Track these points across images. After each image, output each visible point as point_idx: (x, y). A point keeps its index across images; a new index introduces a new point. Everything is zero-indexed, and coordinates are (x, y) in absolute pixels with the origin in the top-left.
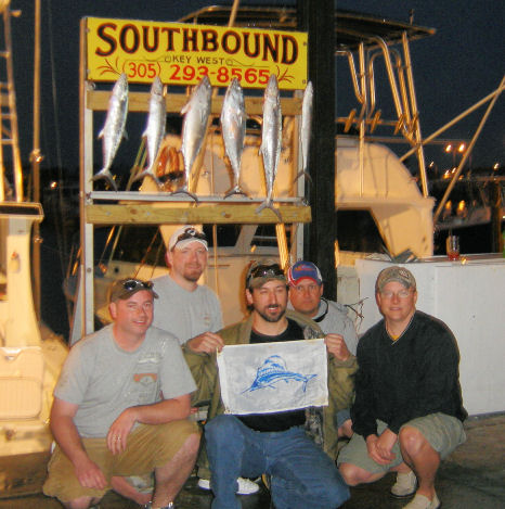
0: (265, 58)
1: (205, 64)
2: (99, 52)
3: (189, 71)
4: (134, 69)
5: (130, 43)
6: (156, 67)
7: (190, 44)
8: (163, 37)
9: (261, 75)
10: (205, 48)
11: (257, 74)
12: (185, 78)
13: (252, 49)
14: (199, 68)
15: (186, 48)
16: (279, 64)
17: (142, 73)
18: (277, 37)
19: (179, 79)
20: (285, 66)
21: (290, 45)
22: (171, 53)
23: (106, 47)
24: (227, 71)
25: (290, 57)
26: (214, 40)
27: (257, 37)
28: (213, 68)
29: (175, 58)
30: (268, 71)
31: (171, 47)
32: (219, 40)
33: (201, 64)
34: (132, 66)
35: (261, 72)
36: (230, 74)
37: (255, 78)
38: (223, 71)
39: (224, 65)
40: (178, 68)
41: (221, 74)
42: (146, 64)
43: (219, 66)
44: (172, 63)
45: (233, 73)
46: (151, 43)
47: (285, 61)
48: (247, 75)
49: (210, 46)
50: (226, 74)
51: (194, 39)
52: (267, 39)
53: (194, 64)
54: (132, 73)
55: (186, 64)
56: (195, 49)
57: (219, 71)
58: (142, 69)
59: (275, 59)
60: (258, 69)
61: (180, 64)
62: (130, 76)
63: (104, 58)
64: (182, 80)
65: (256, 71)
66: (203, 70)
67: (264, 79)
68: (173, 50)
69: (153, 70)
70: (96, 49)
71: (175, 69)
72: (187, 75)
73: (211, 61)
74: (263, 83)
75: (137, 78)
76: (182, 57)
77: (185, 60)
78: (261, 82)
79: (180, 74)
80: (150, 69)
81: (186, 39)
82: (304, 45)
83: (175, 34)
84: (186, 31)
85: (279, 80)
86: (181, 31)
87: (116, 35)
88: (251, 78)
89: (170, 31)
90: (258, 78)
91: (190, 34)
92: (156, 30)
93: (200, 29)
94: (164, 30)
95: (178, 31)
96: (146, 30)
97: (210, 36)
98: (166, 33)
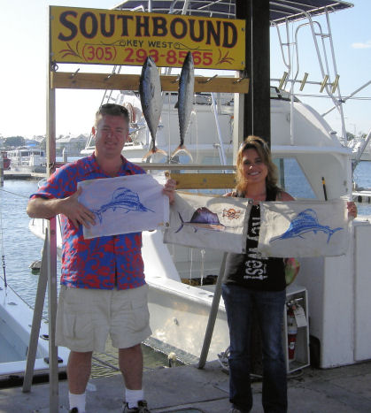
0: (208, 42)
1: (155, 48)
2: (62, 37)
3: (142, 54)
4: (92, 52)
5: (89, 29)
6: (112, 51)
7: (142, 29)
9: (205, 57)
10: (156, 34)
11: (202, 56)
12: (137, 60)
13: (197, 35)
14: (150, 52)
15: (138, 34)
16: (221, 47)
17: (100, 56)
18: (219, 23)
19: (132, 60)
20: (225, 50)
21: (230, 31)
22: (125, 38)
23: (67, 33)
24: (175, 54)
25: (230, 41)
26: (163, 26)
27: (202, 23)
28: (162, 51)
29: (129, 42)
30: (211, 54)
31: (125, 33)
32: (168, 27)
33: (152, 48)
34: (91, 50)
35: (205, 54)
36: (177, 56)
37: (200, 60)
38: (171, 54)
39: (173, 48)
40: (132, 52)
41: (170, 57)
42: (104, 47)
43: (168, 49)
44: (126, 47)
45: (180, 56)
46: (108, 29)
47: (226, 45)
49: (160, 31)
50: (174, 57)
51: (146, 26)
52: (209, 23)
53: (146, 47)
54: (91, 55)
55: (139, 48)
56: (147, 34)
57: (169, 53)
58: (100, 52)
59: (218, 44)
60: (202, 52)
61: (133, 48)
62: (89, 58)
63: (65, 42)
64: (135, 62)
65: (200, 53)
66: (153, 53)
67: (207, 61)
68: (127, 35)
69: (110, 53)
70: (58, 34)
71: (129, 52)
72: (140, 57)
73: (161, 45)
74: (207, 64)
75: (95, 60)
76: (135, 42)
77: (138, 44)
78: (204, 63)
79: (134, 57)
80: (107, 53)
81: (139, 25)
82: (243, 30)
83: (129, 21)
84: (139, 18)
85: (221, 62)
86: (135, 19)
87: (76, 21)
88: (197, 60)
89: (125, 18)
90: (203, 60)
91: (142, 21)
92: (112, 17)
93: (151, 16)
94: (119, 17)
95: (131, 18)
96: (103, 16)
97: (160, 22)
98: (121, 20)
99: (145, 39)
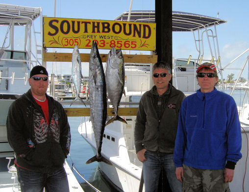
0: (134, 36)
1: (103, 39)
2: (50, 34)
4: (67, 42)
5: (65, 29)
6: (78, 41)
7: (96, 29)
8: (82, 26)
9: (132, 44)
10: (103, 31)
11: (130, 43)
13: (128, 32)
14: (100, 41)
15: (94, 31)
16: (142, 38)
17: (71, 44)
18: (140, 25)
19: (90, 46)
20: (145, 39)
21: (147, 29)
22: (86, 34)
23: (53, 31)
25: (147, 35)
26: (108, 27)
27: (130, 25)
28: (107, 41)
29: (88, 36)
30: (136, 42)
31: (86, 31)
32: (111, 27)
33: (101, 39)
34: (67, 40)
35: (132, 42)
36: (116, 44)
37: (129, 45)
38: (113, 42)
39: (113, 39)
40: (90, 41)
41: (112, 44)
42: (74, 39)
43: (111, 39)
44: (86, 39)
45: (118, 43)
46: (76, 29)
47: (144, 37)
48: (125, 44)
49: (106, 30)
50: (114, 44)
51: (98, 27)
52: (135, 26)
53: (98, 39)
54: (66, 44)
55: (94, 39)
56: (98, 31)
57: (111, 42)
58: (72, 41)
59: (140, 36)
61: (91, 39)
63: (52, 37)
65: (129, 42)
66: (102, 42)
67: (133, 46)
68: (87, 32)
69: (77, 42)
70: (48, 32)
71: (88, 41)
73: (107, 37)
74: (133, 48)
75: (69, 46)
76: (92, 36)
77: (94, 37)
79: (91, 44)
80: (76, 42)
81: (94, 27)
82: (154, 29)
83: (88, 24)
84: (94, 23)
85: (142, 46)
86: (92, 23)
87: (58, 25)
88: (127, 45)
89: (86, 23)
90: (131, 45)
91: (96, 25)
92: (79, 23)
93: (101, 22)
94: (82, 22)
95: (90, 23)
96: (73, 22)
97: (106, 25)
98: (84, 24)
99: (98, 35)
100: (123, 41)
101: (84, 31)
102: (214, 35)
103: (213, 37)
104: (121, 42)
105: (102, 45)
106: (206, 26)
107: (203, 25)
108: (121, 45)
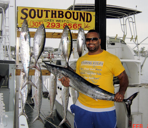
0: (80, 20)
1: (59, 22)
2: (22, 18)
3: (53, 24)
4: (34, 24)
5: (32, 15)
7: (54, 15)
8: (44, 13)
10: (59, 17)
13: (76, 17)
14: (57, 24)
15: (52, 17)
16: (85, 22)
17: (37, 25)
18: (84, 13)
20: (87, 23)
21: (89, 16)
22: (47, 19)
23: (24, 16)
24: (67, 24)
25: (89, 20)
26: (62, 14)
27: (77, 13)
28: (62, 23)
30: (81, 25)
31: (47, 17)
32: (64, 14)
33: (57, 22)
39: (66, 22)
41: (64, 26)
42: (38, 22)
43: (64, 23)
44: (47, 22)
45: (69, 25)
46: (40, 15)
47: (87, 21)
48: (74, 26)
49: (61, 16)
51: (55, 14)
52: (81, 13)
53: (55, 22)
54: (33, 25)
55: (52, 22)
56: (55, 17)
57: (64, 24)
58: (37, 23)
60: (78, 24)
61: (50, 22)
62: (32, 26)
63: (23, 20)
64: (51, 28)
69: (41, 24)
70: (20, 17)
71: (48, 24)
72: (53, 26)
73: (61, 21)
75: (35, 27)
76: (51, 20)
77: (52, 21)
78: (78, 28)
79: (50, 25)
80: (39, 24)
81: (52, 14)
82: (94, 16)
83: (48, 12)
84: (52, 11)
85: (85, 28)
86: (51, 11)
87: (28, 12)
88: (75, 27)
89: (47, 11)
90: (78, 27)
91: (54, 12)
92: (42, 11)
93: (57, 10)
94: (44, 11)
95: (49, 11)
96: (38, 10)
97: (61, 13)
98: (45, 12)
99: (55, 19)
100: (73, 24)
101: (45, 16)
102: (134, 21)
103: (133, 22)
104: (71, 24)
105: (58, 26)
106: (128, 15)
107: (126, 15)
108: (71, 26)
